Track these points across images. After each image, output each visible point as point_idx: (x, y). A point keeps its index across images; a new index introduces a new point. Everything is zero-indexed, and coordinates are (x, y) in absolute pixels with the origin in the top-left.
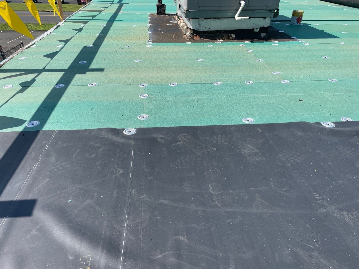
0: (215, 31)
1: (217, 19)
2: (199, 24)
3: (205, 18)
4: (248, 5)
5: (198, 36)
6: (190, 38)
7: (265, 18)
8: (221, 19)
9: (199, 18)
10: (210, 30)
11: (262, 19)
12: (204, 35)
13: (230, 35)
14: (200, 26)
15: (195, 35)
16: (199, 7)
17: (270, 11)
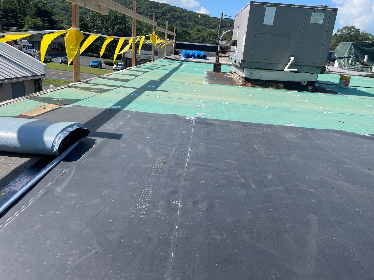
0: (266, 80)
1: (268, 70)
2: (251, 73)
3: (257, 69)
4: (297, 61)
5: (250, 83)
6: (243, 84)
7: (313, 74)
8: (272, 71)
9: (252, 68)
10: (261, 79)
11: (310, 74)
12: (255, 82)
13: (279, 85)
14: (252, 75)
15: (247, 82)
16: (253, 59)
17: (317, 68)
